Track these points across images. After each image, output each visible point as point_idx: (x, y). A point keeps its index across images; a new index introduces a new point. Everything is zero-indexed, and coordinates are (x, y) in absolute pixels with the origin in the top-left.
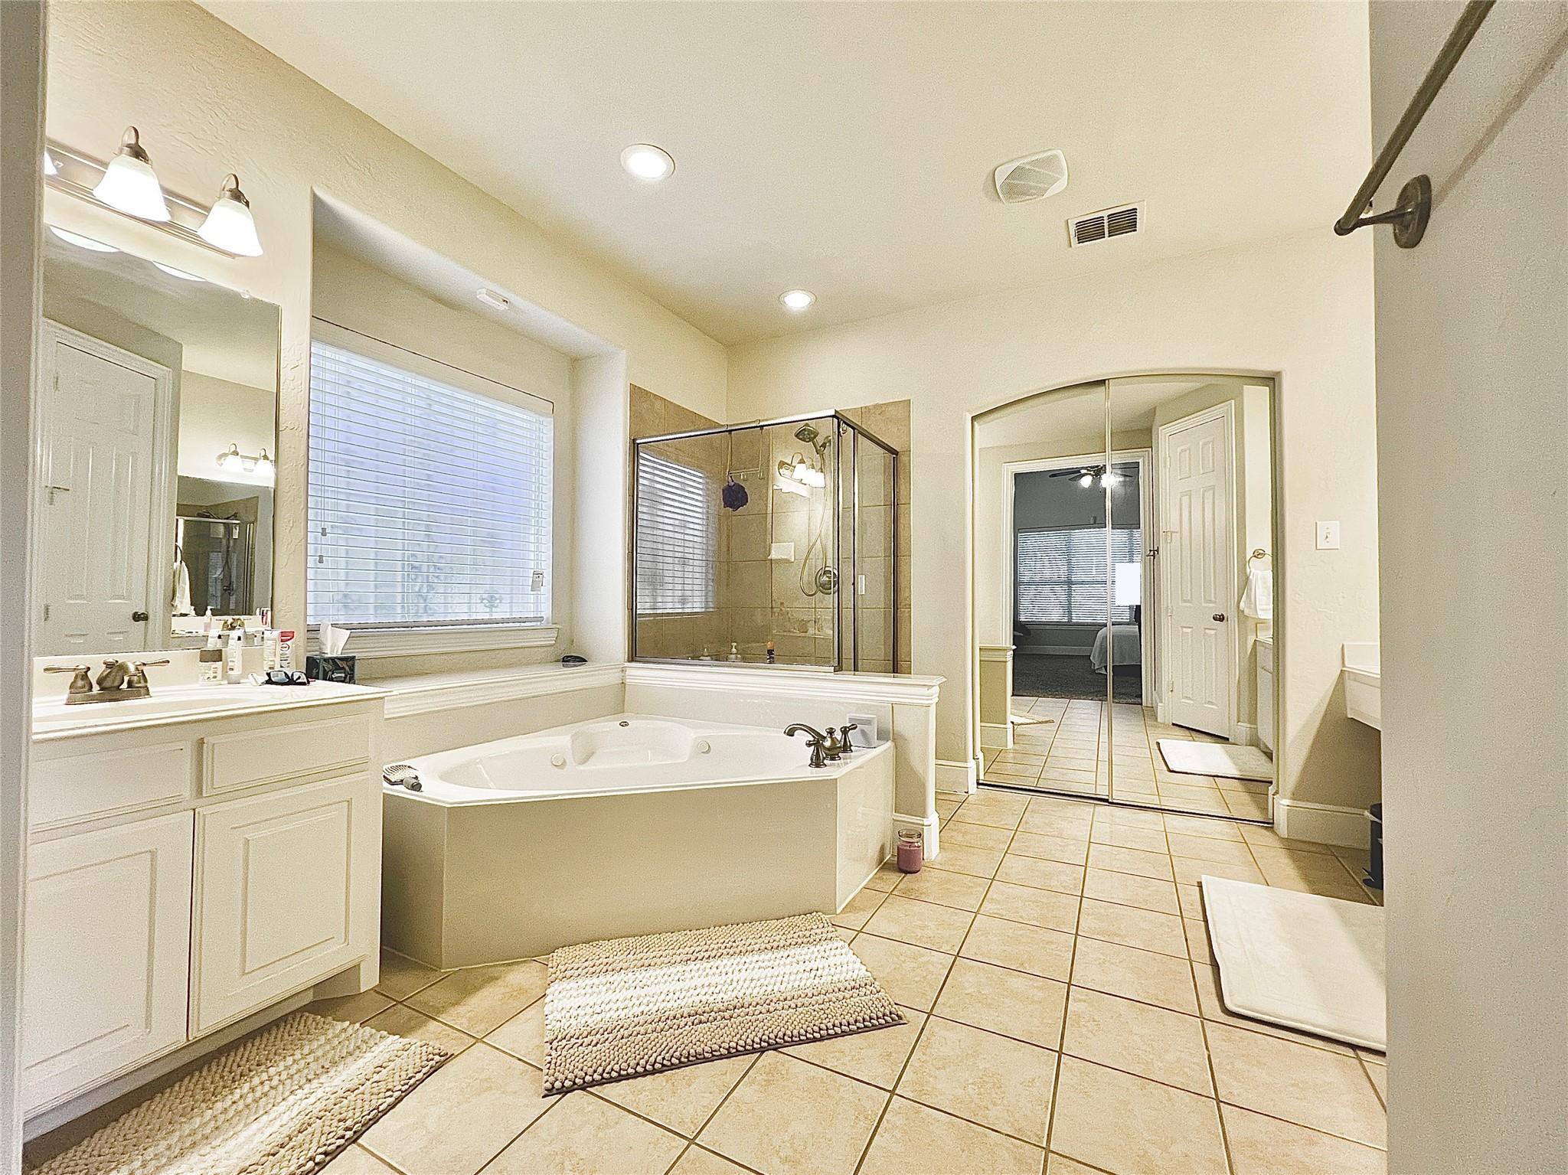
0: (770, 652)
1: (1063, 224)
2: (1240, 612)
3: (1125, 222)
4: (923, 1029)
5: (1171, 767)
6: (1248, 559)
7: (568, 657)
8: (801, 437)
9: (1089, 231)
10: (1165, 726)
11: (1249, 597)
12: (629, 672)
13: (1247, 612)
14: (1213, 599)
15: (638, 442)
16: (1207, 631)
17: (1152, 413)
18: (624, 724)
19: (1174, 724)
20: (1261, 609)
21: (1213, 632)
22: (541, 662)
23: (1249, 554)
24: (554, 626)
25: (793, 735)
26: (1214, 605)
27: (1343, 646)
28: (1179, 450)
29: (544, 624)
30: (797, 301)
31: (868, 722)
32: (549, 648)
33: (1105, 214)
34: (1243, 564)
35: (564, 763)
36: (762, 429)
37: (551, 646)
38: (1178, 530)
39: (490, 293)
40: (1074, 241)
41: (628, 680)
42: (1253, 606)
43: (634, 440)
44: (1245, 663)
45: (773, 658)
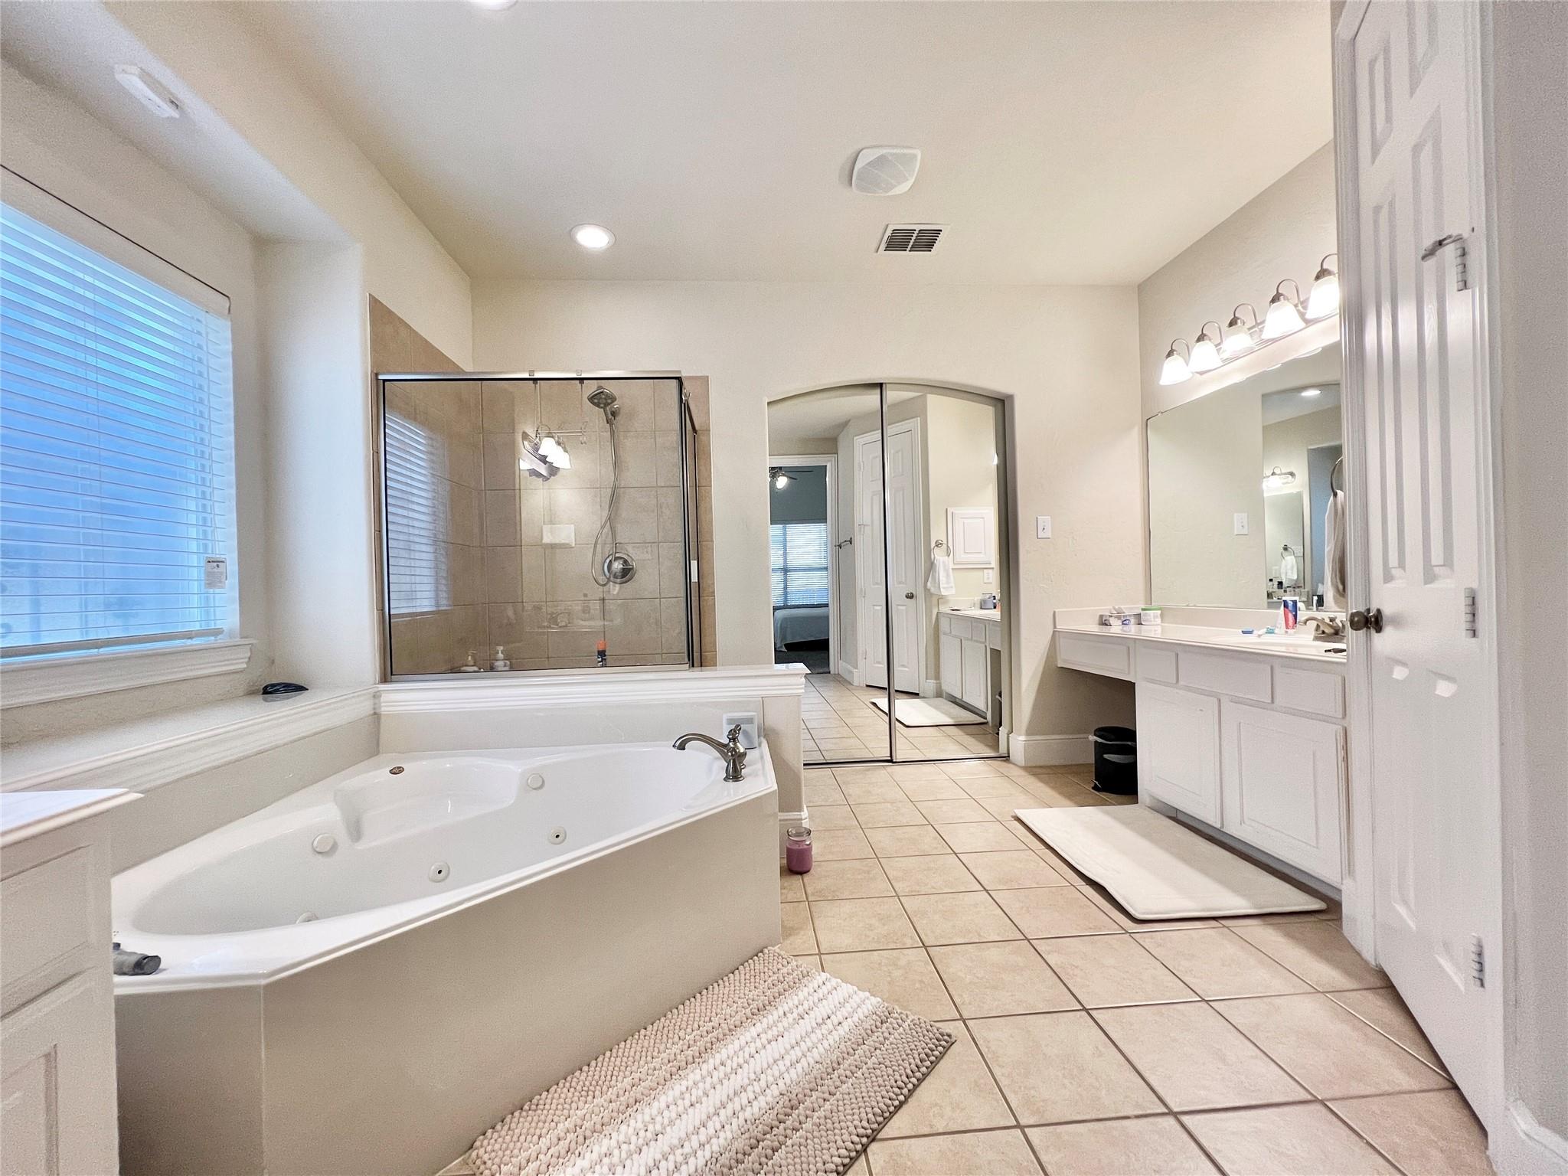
0: (602, 654)
1: (883, 227)
2: (927, 590)
3: (927, 240)
4: (973, 1039)
5: (907, 724)
6: (932, 547)
7: (273, 685)
8: (596, 401)
9: (898, 241)
10: (859, 687)
11: (934, 579)
12: (384, 697)
13: (933, 590)
14: (904, 581)
15: (381, 377)
16: (899, 607)
17: (844, 425)
18: (397, 771)
19: (867, 686)
20: (944, 588)
21: (904, 608)
22: (225, 699)
23: (933, 544)
24: (247, 641)
25: (684, 749)
26: (904, 586)
27: (1054, 612)
28: (871, 457)
29: (221, 640)
30: (593, 238)
31: (750, 721)
32: (238, 676)
33: (918, 228)
34: (928, 552)
35: (334, 847)
36: (582, 383)
37: (241, 671)
38: (870, 523)
39: (147, 77)
40: (883, 246)
41: (383, 709)
42: (937, 585)
43: (377, 375)
44: (931, 631)
45: (605, 659)
